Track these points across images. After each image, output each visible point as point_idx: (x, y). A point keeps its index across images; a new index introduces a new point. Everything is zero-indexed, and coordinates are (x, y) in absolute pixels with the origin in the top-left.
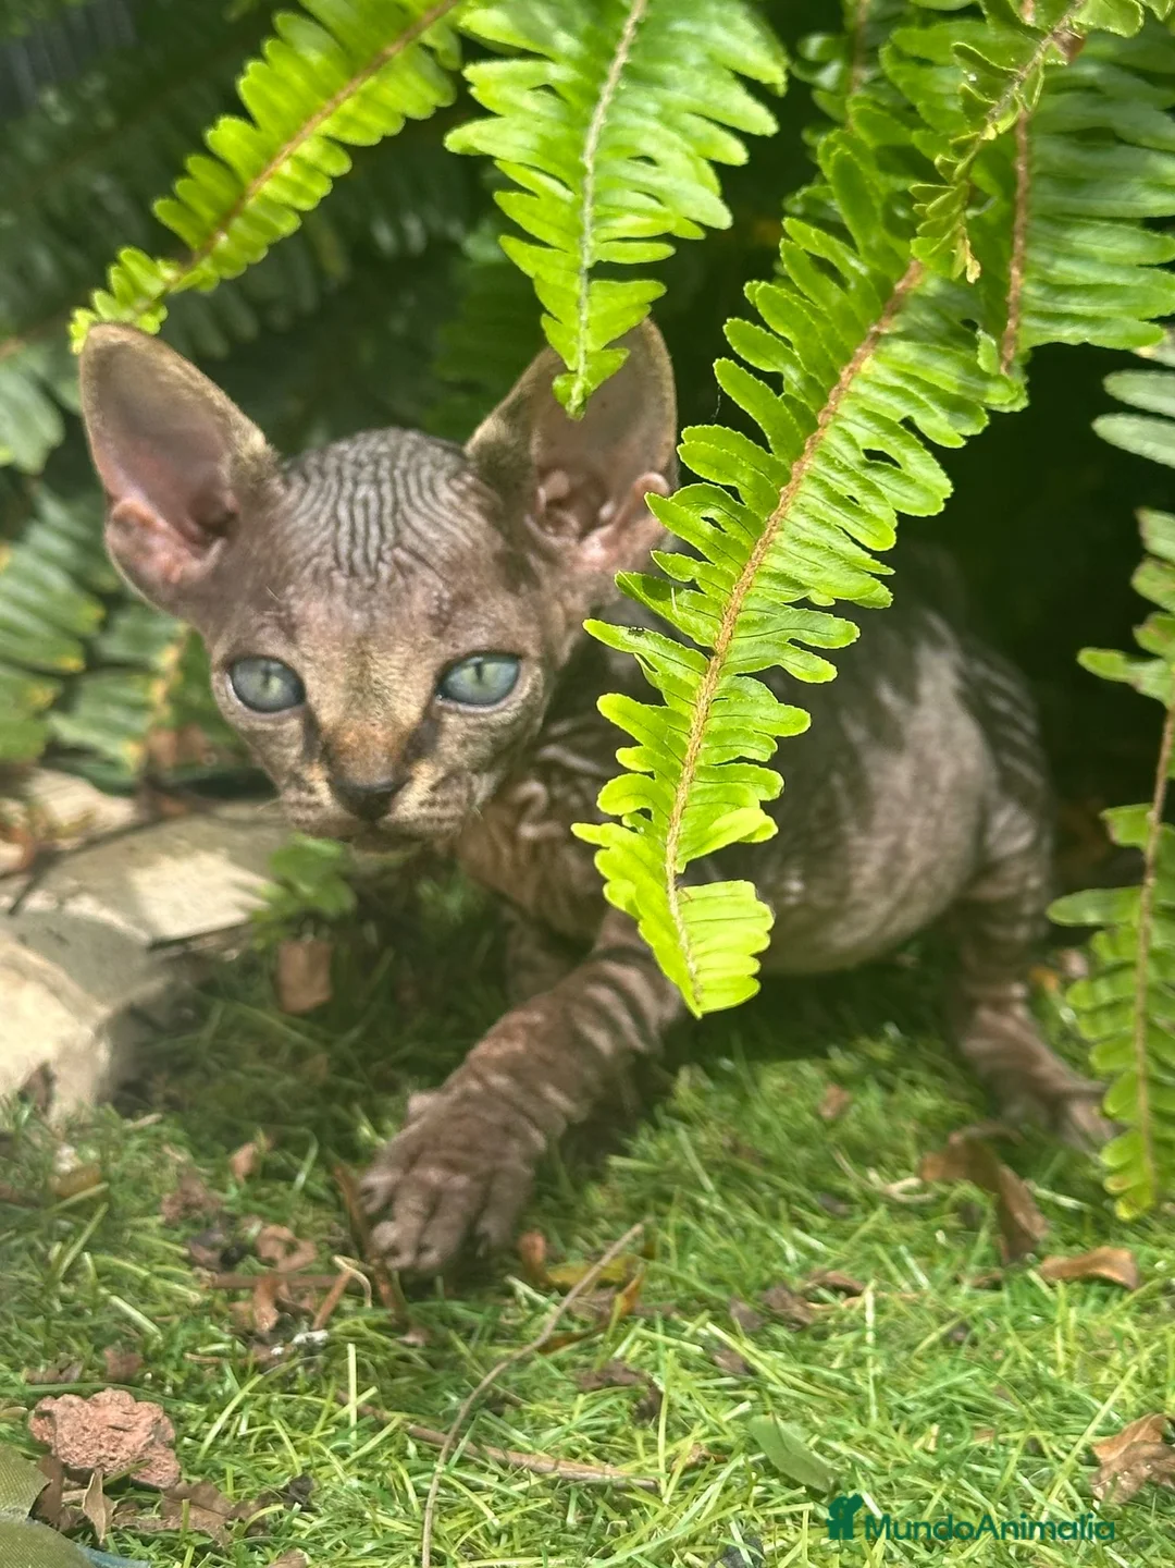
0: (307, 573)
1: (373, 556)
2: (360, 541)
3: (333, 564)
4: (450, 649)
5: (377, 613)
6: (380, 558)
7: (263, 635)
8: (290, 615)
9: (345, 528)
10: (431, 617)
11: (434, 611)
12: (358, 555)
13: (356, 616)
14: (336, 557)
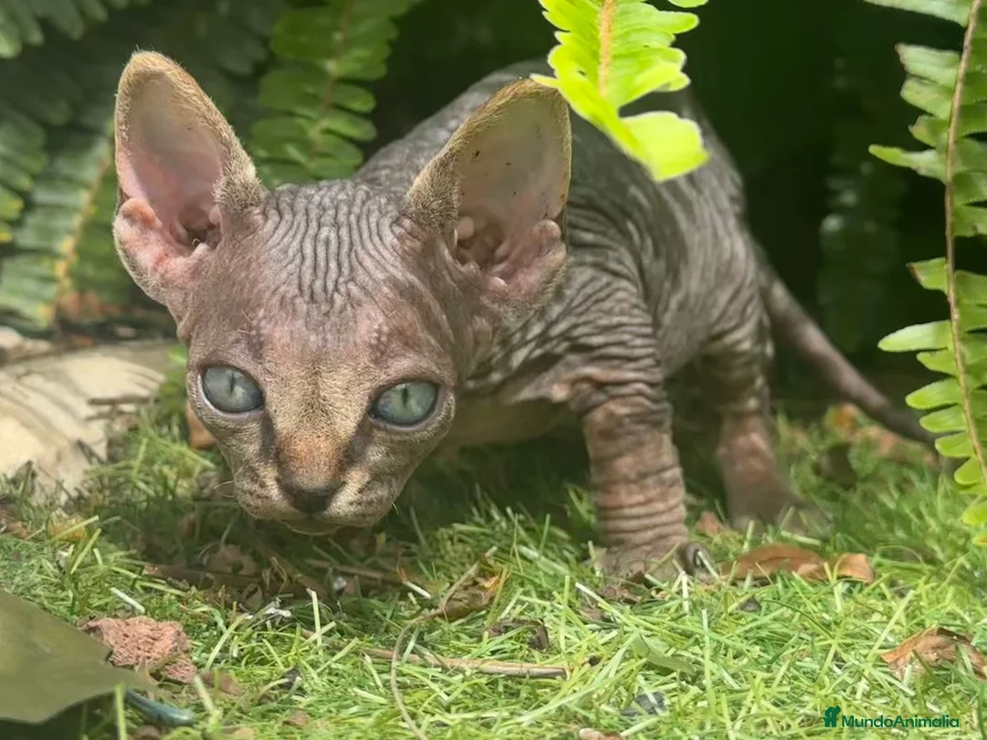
0: (276, 300)
1: (330, 286)
2: (321, 274)
3: (297, 291)
4: (383, 376)
5: (329, 337)
6: (336, 289)
7: (236, 351)
8: (259, 335)
9: (309, 262)
10: (371, 346)
11: (374, 342)
12: (318, 284)
13: (312, 338)
14: (300, 287)
